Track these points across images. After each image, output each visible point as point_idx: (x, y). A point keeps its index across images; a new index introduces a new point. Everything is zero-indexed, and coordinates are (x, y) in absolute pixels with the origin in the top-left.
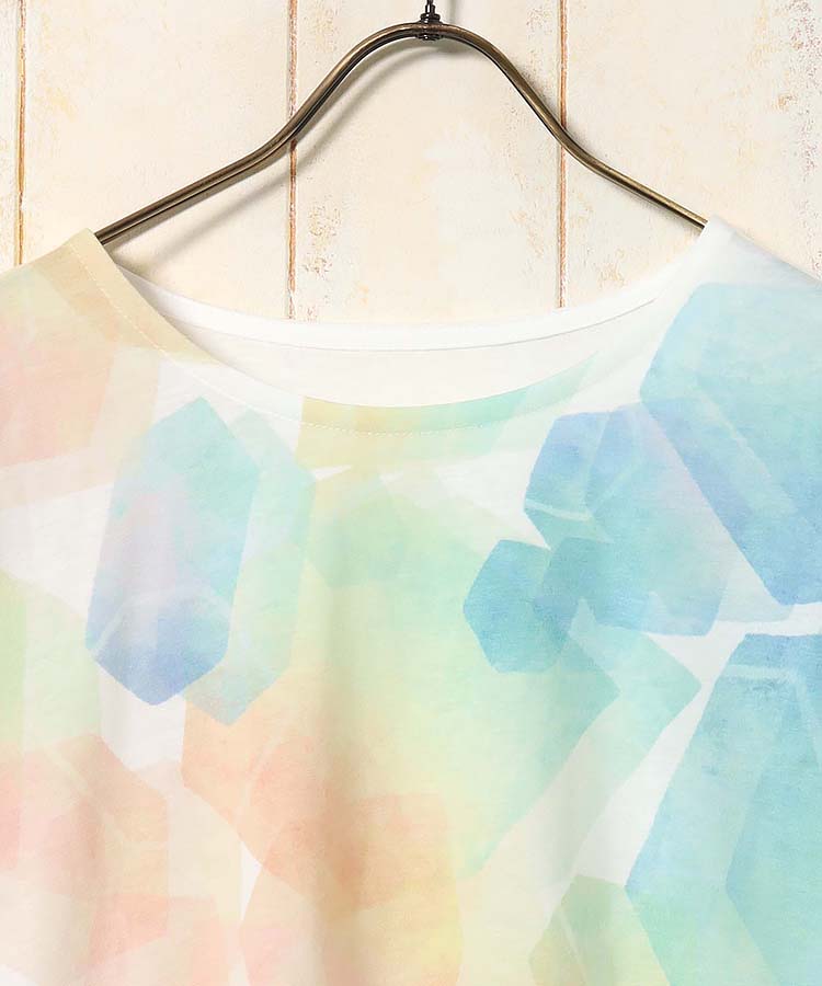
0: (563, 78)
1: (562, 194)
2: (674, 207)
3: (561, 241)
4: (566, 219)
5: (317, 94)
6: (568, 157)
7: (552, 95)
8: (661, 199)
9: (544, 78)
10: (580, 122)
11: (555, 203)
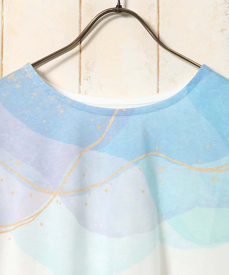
0: (158, 24)
1: (158, 57)
2: (190, 60)
3: (158, 71)
4: (160, 65)
5: (86, 28)
6: (160, 47)
7: (155, 29)
8: (186, 58)
9: (153, 24)
10: (163, 37)
11: (156, 60)
